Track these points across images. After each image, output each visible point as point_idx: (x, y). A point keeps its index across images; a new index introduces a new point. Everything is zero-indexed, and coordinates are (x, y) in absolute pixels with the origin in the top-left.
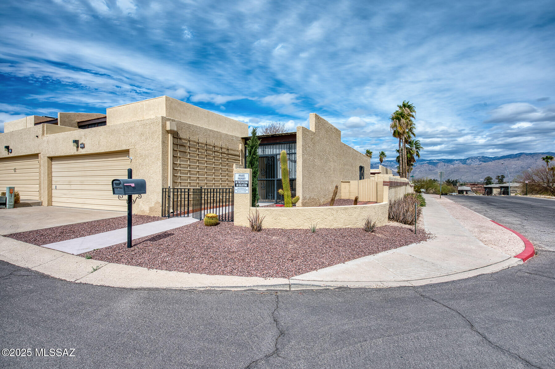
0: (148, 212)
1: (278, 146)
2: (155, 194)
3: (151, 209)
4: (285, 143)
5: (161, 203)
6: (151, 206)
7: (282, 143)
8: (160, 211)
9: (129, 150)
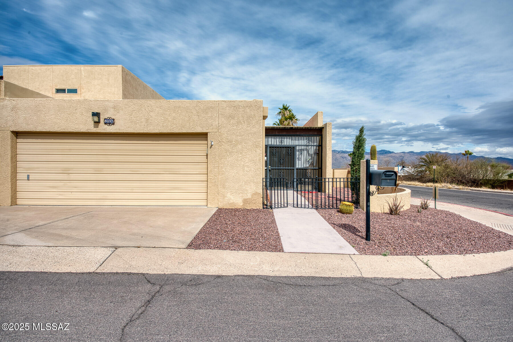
0: (242, 204)
1: (297, 138)
2: (252, 185)
3: (245, 201)
4: (304, 136)
5: (262, 194)
6: (246, 198)
7: (302, 135)
8: (260, 203)
9: (207, 133)
